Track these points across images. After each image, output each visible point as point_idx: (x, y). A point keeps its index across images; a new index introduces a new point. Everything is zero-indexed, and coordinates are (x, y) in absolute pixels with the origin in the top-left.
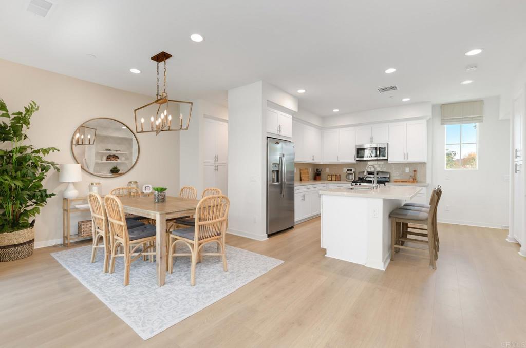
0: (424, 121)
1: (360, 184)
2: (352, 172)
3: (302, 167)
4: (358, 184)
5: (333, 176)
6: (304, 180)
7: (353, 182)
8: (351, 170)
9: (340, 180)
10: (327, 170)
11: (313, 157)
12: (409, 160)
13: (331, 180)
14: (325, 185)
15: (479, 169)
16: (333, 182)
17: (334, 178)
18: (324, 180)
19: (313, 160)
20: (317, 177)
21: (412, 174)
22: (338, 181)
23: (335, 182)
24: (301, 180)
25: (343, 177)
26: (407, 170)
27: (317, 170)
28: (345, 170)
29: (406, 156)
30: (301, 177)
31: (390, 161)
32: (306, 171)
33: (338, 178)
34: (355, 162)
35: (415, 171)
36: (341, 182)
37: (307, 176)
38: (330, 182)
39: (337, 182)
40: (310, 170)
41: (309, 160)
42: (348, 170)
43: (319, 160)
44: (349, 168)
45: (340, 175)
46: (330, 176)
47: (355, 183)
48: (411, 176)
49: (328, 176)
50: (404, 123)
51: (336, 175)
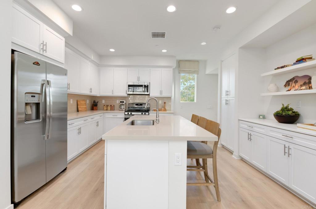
0: (172, 69)
1: (145, 114)
2: (124, 104)
3: (79, 98)
4: (144, 113)
5: (108, 107)
6: (81, 111)
7: (125, 112)
8: (123, 102)
9: (114, 110)
10: (103, 102)
11: (91, 89)
12: (163, 95)
13: (107, 110)
14: (102, 114)
15: (197, 101)
16: (108, 111)
17: (109, 108)
18: (100, 110)
19: (91, 92)
20: (94, 107)
21: (163, 104)
22: (112, 110)
23: (110, 111)
24: (78, 111)
25: (117, 107)
26: (160, 102)
27: (94, 102)
28: (118, 102)
29: (161, 92)
30: (78, 108)
31: (151, 96)
32: (84, 102)
33: (112, 108)
34: (126, 95)
35: (165, 103)
36: (115, 111)
37: (85, 106)
38: (106, 111)
40: (88, 102)
41: (86, 92)
42: (121, 102)
43: (96, 93)
44: (122, 100)
45: (114, 106)
46: (106, 107)
47: (127, 113)
48: (162, 106)
49: (104, 106)
50: (160, 69)
51: (111, 106)
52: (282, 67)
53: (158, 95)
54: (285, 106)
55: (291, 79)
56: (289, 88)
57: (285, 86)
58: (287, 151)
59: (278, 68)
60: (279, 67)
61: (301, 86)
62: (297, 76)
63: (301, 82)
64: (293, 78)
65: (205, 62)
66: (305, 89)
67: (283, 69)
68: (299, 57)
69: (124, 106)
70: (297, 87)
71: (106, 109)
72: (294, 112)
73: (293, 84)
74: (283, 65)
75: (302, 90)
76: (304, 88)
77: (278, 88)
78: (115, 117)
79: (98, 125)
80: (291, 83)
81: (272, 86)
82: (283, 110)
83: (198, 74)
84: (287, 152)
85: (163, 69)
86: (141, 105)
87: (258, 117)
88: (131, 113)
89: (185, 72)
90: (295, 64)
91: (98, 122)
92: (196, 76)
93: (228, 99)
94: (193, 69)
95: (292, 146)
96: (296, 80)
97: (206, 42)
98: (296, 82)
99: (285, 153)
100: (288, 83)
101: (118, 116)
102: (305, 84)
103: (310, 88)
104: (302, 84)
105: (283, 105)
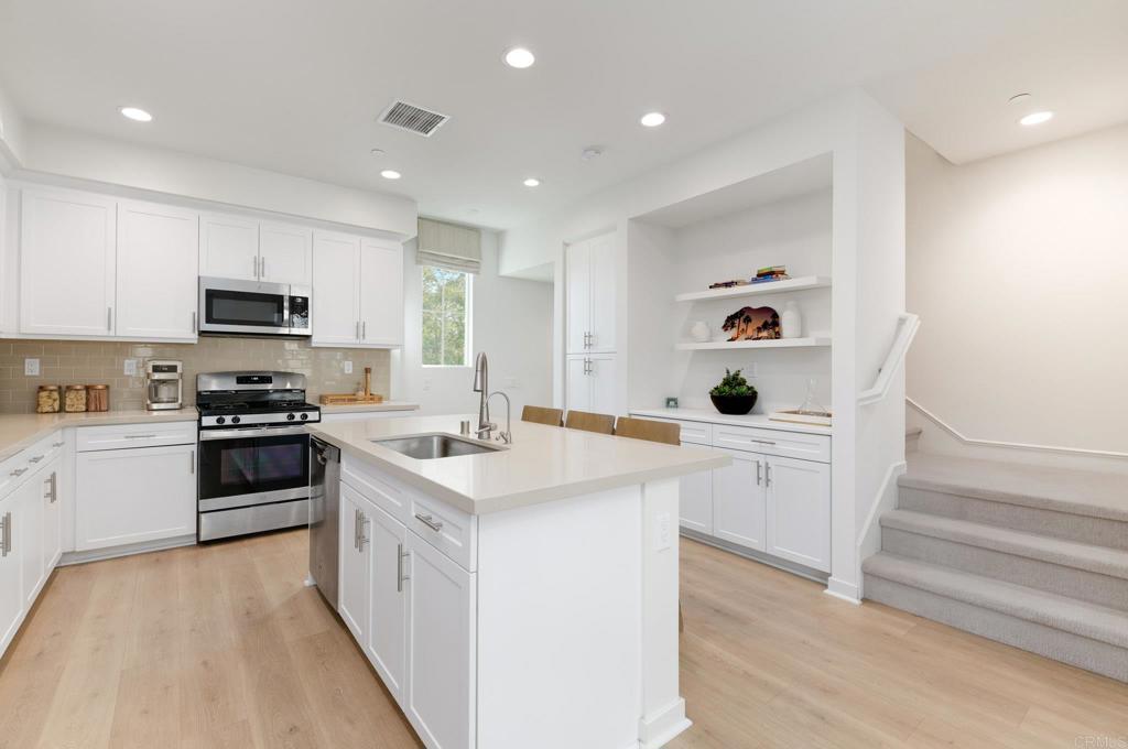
0: (397, 244)
5: (70, 395)
7: (200, 414)
8: (173, 369)
9: (109, 410)
10: (33, 368)
12: (365, 342)
13: (62, 411)
17: (76, 400)
21: (361, 377)
22: (98, 410)
23: (83, 417)
25: (129, 394)
26: (348, 367)
28: (140, 368)
29: (360, 330)
31: (316, 342)
33: (96, 401)
34: (193, 337)
35: (367, 371)
36: (117, 416)
39: (93, 417)
42: (155, 370)
44: (164, 363)
45: (107, 387)
46: (56, 395)
47: (216, 417)
48: (359, 384)
49: (42, 388)
50: (355, 239)
51: (87, 388)
52: (728, 285)
53: (346, 338)
54: (732, 374)
55: (737, 313)
56: (732, 333)
57: (725, 327)
58: (762, 474)
59: (717, 286)
60: (720, 282)
61: (759, 330)
62: (748, 309)
63: (757, 322)
64: (742, 312)
65: (499, 236)
66: (768, 338)
67: (728, 289)
68: (765, 267)
69: (173, 388)
70: (750, 332)
71: (57, 408)
72: (750, 388)
73: (743, 326)
74: (729, 280)
75: (759, 339)
76: (765, 334)
77: (711, 331)
78: (143, 442)
79: (52, 495)
80: (737, 322)
81: (700, 328)
82: (727, 382)
83: (477, 273)
84: (763, 477)
85: (367, 241)
86: (266, 379)
87: (665, 404)
88: (234, 420)
89: (437, 259)
90: (755, 281)
91: (53, 480)
92: (469, 278)
93: (592, 357)
94: (465, 255)
95: (772, 461)
96: (748, 317)
97: (539, 180)
98: (748, 320)
99: (759, 479)
100: (730, 322)
101: (160, 439)
102: (765, 326)
103: (778, 336)
104: (760, 325)
105: (728, 372)
